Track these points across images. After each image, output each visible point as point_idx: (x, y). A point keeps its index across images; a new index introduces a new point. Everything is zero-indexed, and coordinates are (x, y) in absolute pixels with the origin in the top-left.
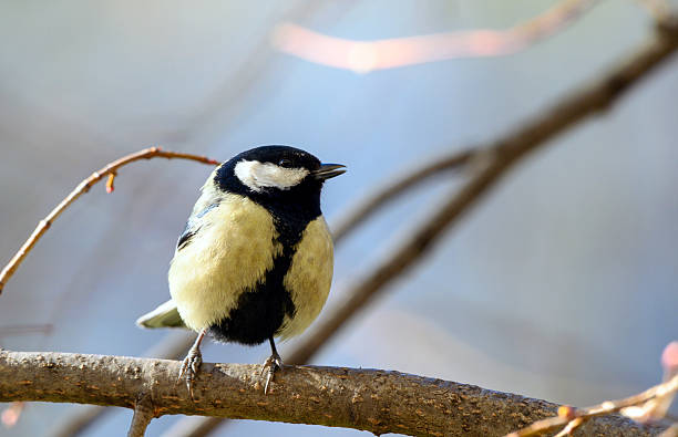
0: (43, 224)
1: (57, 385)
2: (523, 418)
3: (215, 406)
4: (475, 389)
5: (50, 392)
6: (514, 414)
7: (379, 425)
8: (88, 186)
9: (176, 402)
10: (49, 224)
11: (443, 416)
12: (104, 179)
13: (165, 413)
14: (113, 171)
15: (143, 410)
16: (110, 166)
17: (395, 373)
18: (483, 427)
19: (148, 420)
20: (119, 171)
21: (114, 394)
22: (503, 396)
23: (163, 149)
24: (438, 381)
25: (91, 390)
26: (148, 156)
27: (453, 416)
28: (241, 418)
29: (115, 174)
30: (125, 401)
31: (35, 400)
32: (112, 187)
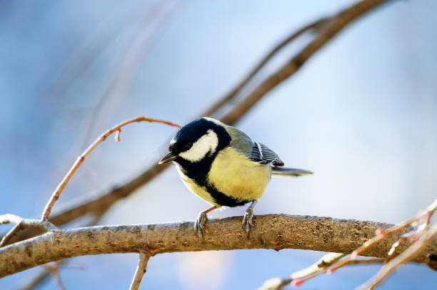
0: (79, 158)
1: (94, 245)
2: (357, 231)
3: (184, 245)
4: (328, 219)
5: (91, 249)
6: (352, 230)
7: (278, 244)
8: (105, 137)
9: (162, 246)
10: (83, 159)
11: (312, 235)
12: (112, 134)
13: (156, 253)
14: (119, 129)
15: (145, 253)
16: (116, 126)
17: (283, 215)
18: (335, 239)
19: (148, 258)
20: (122, 129)
21: (127, 246)
22: (345, 221)
23: (146, 117)
24: (307, 217)
25: (114, 245)
26: (139, 120)
27: (318, 235)
28: (200, 250)
29: (120, 131)
30: (134, 249)
31: (83, 255)
32: (119, 138)
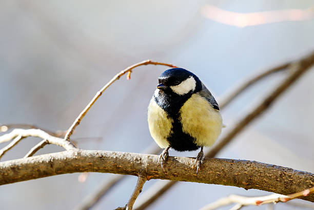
0: (98, 93)
1: (104, 165)
2: (312, 183)
3: (174, 175)
4: (290, 170)
5: (101, 168)
6: (308, 181)
7: (248, 185)
8: (119, 77)
9: (157, 174)
10: (101, 93)
11: (276, 182)
12: (126, 74)
13: (151, 178)
14: (130, 70)
15: (142, 177)
16: (129, 68)
17: (255, 162)
18: (294, 187)
19: (144, 181)
20: (133, 70)
21: (129, 169)
22: (303, 173)
23: (153, 61)
24: (273, 166)
25: (119, 168)
26: (146, 64)
27: (280, 181)
28: (186, 181)
29: (131, 72)
30: (134, 173)
31: (94, 171)
32: (130, 77)
